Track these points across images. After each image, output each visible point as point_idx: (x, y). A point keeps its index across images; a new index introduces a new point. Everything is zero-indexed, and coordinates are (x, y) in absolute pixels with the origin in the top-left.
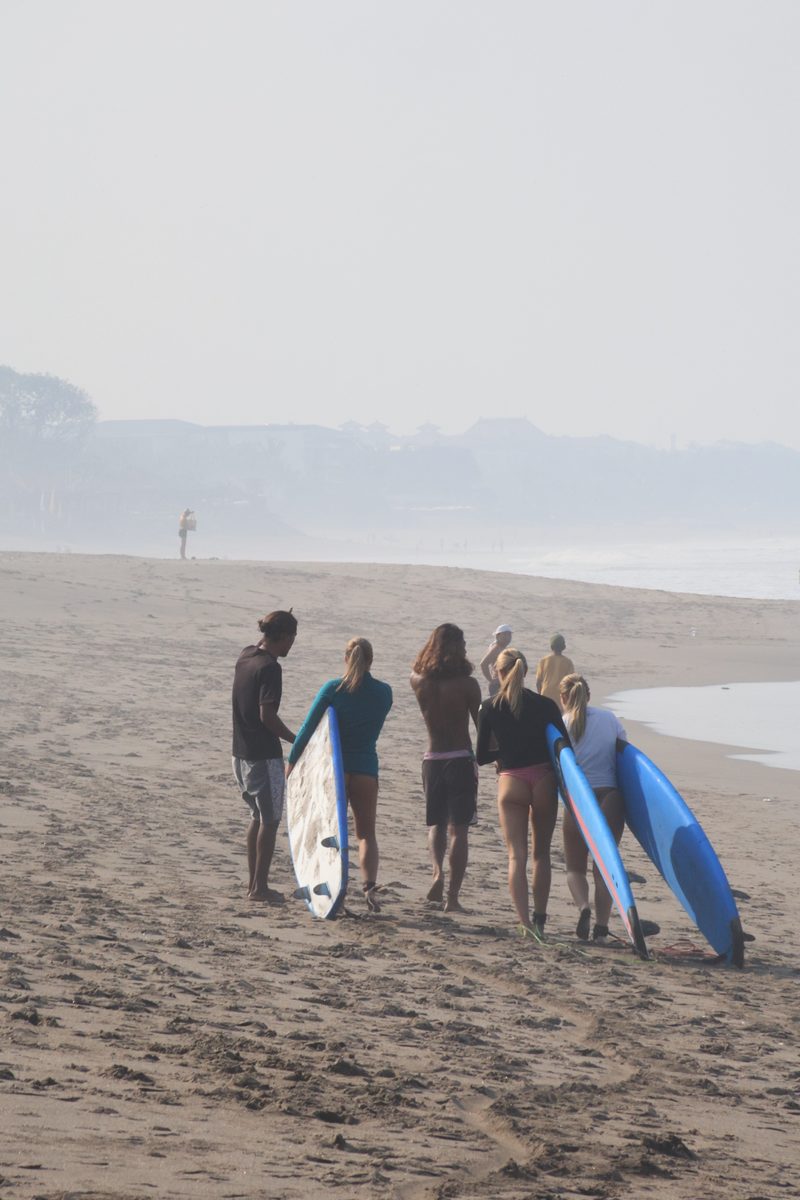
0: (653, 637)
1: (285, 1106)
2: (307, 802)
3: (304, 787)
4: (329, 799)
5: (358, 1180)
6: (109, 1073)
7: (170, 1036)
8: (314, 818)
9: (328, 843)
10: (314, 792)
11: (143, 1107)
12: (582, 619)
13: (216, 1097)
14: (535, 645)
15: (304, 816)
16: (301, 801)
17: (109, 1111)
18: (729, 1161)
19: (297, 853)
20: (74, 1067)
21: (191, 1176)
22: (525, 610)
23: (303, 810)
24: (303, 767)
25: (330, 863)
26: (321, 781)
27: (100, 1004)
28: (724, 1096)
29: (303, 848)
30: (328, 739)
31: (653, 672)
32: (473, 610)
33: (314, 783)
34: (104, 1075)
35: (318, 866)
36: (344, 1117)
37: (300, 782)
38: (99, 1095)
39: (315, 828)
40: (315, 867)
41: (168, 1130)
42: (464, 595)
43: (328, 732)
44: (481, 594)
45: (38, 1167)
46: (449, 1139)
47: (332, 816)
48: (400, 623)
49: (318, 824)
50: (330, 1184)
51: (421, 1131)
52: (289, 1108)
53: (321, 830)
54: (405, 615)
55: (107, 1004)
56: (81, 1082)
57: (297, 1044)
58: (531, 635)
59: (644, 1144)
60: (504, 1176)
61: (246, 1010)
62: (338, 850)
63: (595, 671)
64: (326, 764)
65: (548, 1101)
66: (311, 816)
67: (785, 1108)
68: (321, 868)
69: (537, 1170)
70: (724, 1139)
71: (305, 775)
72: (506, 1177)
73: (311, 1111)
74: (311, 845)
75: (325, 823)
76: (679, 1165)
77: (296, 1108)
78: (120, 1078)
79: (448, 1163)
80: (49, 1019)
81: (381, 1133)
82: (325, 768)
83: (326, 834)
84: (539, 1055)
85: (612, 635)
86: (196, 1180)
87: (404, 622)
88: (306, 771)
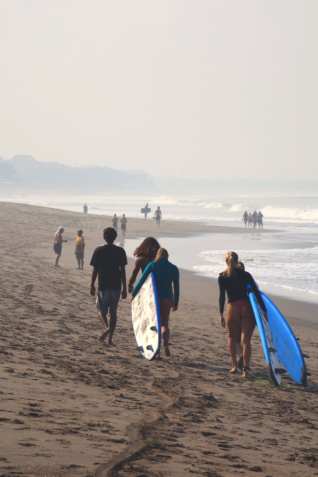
0: (87, 228)
1: (97, 384)
2: (141, 312)
3: (140, 305)
4: (152, 311)
5: (135, 408)
6: (41, 371)
7: (46, 360)
8: (145, 319)
9: (153, 329)
10: (145, 308)
11: (56, 383)
12: (64, 221)
13: (75, 380)
14: (51, 230)
15: (140, 317)
16: (139, 311)
17: (49, 384)
18: (227, 403)
19: (137, 332)
20: (29, 369)
21: (87, 405)
22: (46, 218)
23: (140, 315)
24: (140, 297)
25: (153, 337)
26: (149, 303)
27: (19, 349)
28: (208, 381)
29: (140, 331)
30: (152, 287)
31: (89, 239)
32: (29, 217)
33: (145, 304)
34: (39, 372)
35: (147, 338)
36: (115, 387)
37: (138, 303)
38: (42, 378)
39: (146, 323)
40: (146, 338)
41: (69, 390)
42: (26, 213)
43: (151, 283)
44: (32, 212)
45: (43, 401)
46: (148, 395)
47: (154, 318)
48: (8, 221)
49: (147, 321)
50: (127, 409)
51: (139, 392)
52: (99, 384)
53: (149, 323)
54: (8, 218)
55: (22, 349)
56: (34, 374)
57: (84, 363)
58: (50, 226)
59: (203, 397)
60: (173, 407)
61: (59, 351)
62: (157, 332)
63: (72, 238)
64: (151, 296)
65: (165, 383)
66: (144, 317)
67: (226, 385)
68: (148, 339)
69: (180, 405)
70: (220, 395)
71: (140, 300)
72: (174, 408)
73: (106, 386)
74: (144, 329)
75: (150, 320)
76: (216, 404)
77: (101, 384)
78: (44, 373)
79: (155, 403)
80: (10, 353)
81: (128, 393)
82: (150, 298)
83: (152, 325)
84: (148, 367)
85: (74, 227)
86: (89, 406)
87: (9, 221)
88: (141, 299)
